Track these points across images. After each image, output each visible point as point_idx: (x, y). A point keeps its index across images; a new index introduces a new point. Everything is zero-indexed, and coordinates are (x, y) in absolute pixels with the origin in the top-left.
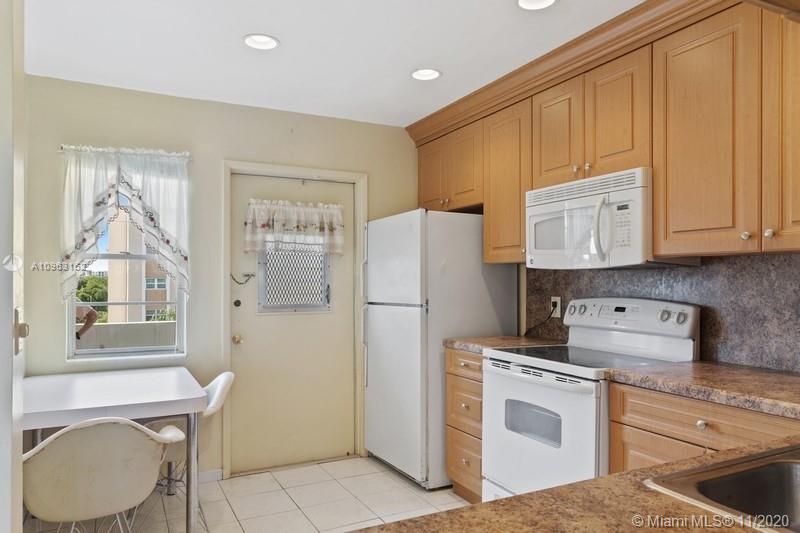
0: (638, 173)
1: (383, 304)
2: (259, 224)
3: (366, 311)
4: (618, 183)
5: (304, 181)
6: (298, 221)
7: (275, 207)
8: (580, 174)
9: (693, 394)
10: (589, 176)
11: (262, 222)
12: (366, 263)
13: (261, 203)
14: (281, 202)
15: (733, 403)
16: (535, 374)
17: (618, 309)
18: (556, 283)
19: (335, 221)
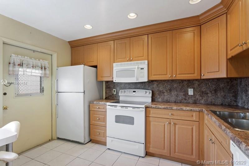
0: (146, 61)
1: (64, 92)
2: (16, 64)
3: (57, 94)
4: (141, 63)
5: (34, 51)
6: (33, 65)
7: (23, 59)
8: (129, 60)
9: (168, 108)
10: (132, 61)
11: (18, 64)
12: (57, 80)
13: (17, 57)
14: (26, 57)
15: (177, 109)
16: (125, 108)
17: (134, 92)
18: (114, 86)
19: (46, 66)
